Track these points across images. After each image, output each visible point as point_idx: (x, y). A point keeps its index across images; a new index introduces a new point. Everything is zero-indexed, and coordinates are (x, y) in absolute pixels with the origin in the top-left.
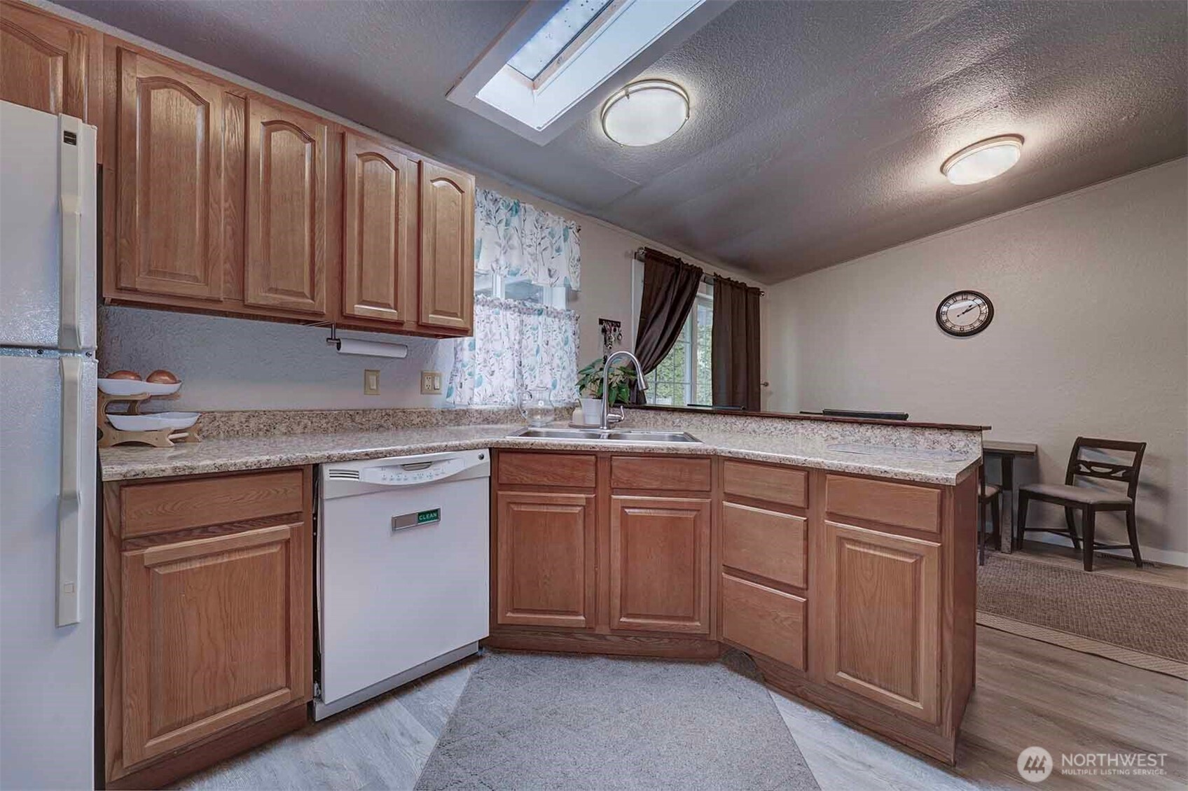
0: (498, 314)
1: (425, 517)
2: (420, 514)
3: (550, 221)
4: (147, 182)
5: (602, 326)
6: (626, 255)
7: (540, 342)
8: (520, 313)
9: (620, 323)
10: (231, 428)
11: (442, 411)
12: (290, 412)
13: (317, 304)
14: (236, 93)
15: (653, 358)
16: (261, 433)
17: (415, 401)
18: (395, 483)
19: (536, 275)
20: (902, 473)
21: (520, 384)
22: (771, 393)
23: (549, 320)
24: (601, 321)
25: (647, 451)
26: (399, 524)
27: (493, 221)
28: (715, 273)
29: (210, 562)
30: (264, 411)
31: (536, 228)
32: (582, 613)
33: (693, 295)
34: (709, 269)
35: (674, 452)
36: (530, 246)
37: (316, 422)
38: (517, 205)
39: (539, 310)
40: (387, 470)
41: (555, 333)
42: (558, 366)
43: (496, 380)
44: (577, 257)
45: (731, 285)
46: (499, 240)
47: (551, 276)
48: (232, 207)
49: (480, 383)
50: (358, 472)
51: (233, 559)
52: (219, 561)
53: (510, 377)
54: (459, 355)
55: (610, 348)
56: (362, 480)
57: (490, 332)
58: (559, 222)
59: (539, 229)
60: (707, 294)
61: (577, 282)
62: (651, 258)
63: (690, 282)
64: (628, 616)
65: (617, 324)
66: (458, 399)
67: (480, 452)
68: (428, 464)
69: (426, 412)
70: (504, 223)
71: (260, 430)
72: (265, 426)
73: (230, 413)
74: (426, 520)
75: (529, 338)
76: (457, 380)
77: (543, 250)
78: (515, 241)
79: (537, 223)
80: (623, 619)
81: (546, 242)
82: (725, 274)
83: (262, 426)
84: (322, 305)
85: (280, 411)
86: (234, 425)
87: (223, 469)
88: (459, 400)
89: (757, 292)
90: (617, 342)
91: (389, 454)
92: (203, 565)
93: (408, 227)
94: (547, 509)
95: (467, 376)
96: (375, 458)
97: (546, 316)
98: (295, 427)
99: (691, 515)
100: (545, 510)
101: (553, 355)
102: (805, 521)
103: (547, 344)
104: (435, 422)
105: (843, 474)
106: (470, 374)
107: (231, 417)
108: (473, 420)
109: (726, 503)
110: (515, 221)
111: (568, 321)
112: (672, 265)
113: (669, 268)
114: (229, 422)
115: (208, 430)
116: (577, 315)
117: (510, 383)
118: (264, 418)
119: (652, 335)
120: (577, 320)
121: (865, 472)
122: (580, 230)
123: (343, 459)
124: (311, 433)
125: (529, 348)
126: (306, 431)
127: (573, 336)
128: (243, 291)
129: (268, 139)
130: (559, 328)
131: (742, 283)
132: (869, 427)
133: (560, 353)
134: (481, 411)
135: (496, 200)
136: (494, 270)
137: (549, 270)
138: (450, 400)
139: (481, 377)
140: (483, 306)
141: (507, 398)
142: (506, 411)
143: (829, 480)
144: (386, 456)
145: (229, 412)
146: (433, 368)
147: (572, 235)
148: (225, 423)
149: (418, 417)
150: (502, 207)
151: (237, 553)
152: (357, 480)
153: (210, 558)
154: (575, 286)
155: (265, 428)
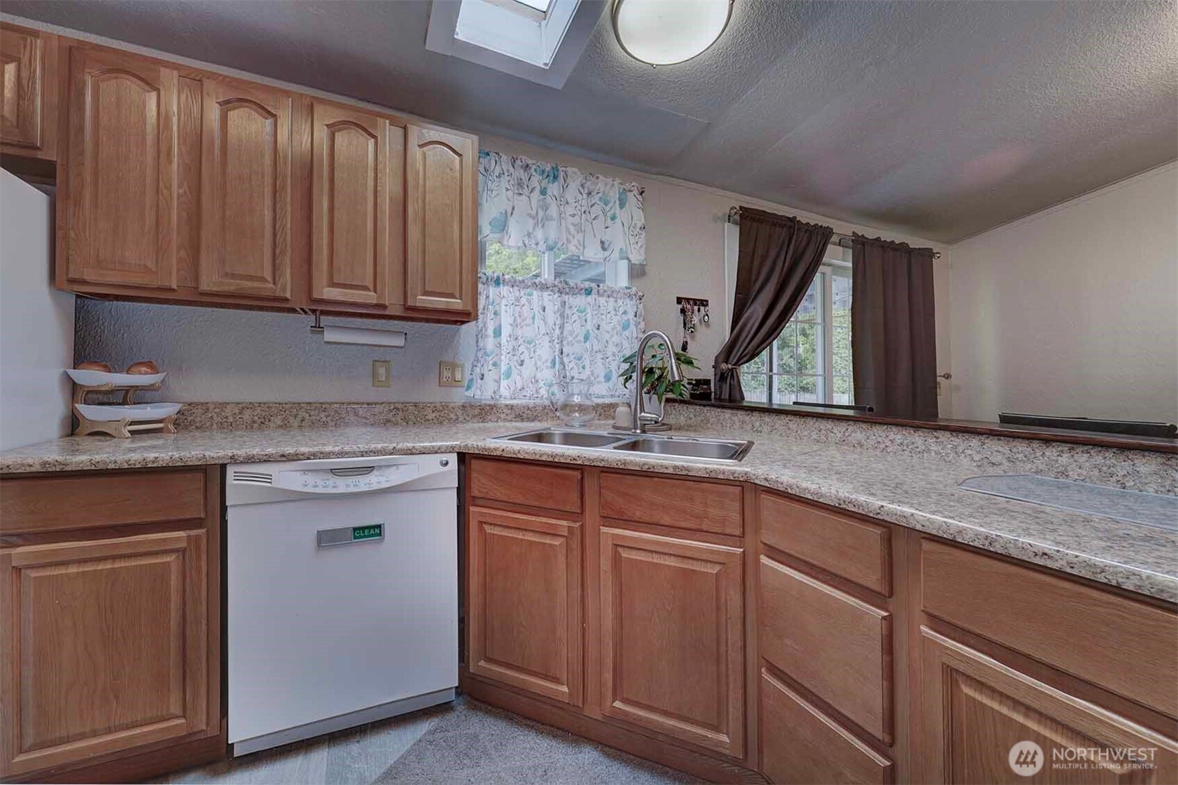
0: (530, 295)
1: (364, 532)
2: (355, 529)
3: (601, 186)
4: (96, 173)
5: (680, 306)
6: (716, 219)
7: (589, 326)
8: (561, 293)
9: (707, 301)
10: (225, 420)
11: (463, 406)
12: (286, 404)
13: (278, 289)
14: (192, 76)
15: (752, 344)
16: (255, 425)
17: (432, 394)
18: (319, 490)
19: (582, 248)
20: (1087, 564)
21: (562, 376)
22: (957, 388)
23: (602, 300)
24: (679, 300)
25: (645, 468)
26: (327, 539)
27: (526, 191)
28: (853, 232)
29: (89, 568)
30: (260, 403)
31: (581, 194)
32: (566, 683)
33: (817, 262)
34: (843, 228)
35: (684, 473)
36: (573, 216)
37: (314, 415)
38: (555, 169)
39: (586, 290)
40: (310, 474)
41: (609, 315)
42: (614, 355)
43: (528, 370)
44: (639, 224)
45: (883, 247)
46: (530, 212)
47: (604, 249)
48: (188, 192)
49: (508, 375)
50: (271, 475)
51: (116, 566)
52: (100, 567)
53: (547, 367)
54: (481, 344)
55: (692, 332)
56: (274, 486)
57: (520, 316)
58: (613, 185)
59: (585, 196)
60: (844, 260)
61: (640, 255)
62: (749, 220)
63: (812, 247)
64: (626, 701)
65: (704, 303)
66: (478, 392)
67: (444, 457)
68: (369, 469)
69: (442, 406)
70: (537, 191)
71: (254, 422)
72: (259, 418)
73: (223, 405)
74: (365, 537)
75: (575, 321)
76: (477, 370)
77: (594, 219)
78: (553, 210)
79: (583, 188)
80: (618, 704)
81: (596, 210)
82: (871, 231)
83: (256, 418)
84: (284, 289)
85: (276, 403)
86: (227, 417)
87: (100, 467)
88: (483, 392)
89: (928, 254)
90: (703, 325)
91: (314, 456)
92: (81, 570)
93: (391, 199)
94: (524, 535)
95: (490, 367)
96: (294, 460)
97: (597, 296)
98: (292, 419)
99: (714, 570)
100: (520, 537)
101: (607, 342)
102: (884, 618)
103: (598, 329)
104: (454, 417)
105: (953, 544)
106: (495, 364)
107: (224, 409)
108: (503, 416)
109: (764, 560)
110: (554, 189)
111: (628, 300)
112: (783, 226)
113: (778, 230)
114: (223, 414)
115: (201, 421)
116: (640, 294)
117: (547, 375)
118: (258, 411)
119: (752, 314)
120: (641, 299)
121: (997, 548)
122: (643, 192)
123: (250, 460)
124: (310, 426)
125: (575, 333)
126: (303, 424)
127: (635, 318)
128: (197, 278)
129: (224, 119)
130: (615, 310)
131: (902, 244)
132: (1065, 447)
133: (616, 339)
134: (512, 406)
135: (528, 166)
136: (525, 246)
137: (602, 243)
138: (470, 393)
139: (510, 367)
140: (513, 286)
141: (543, 392)
142: (545, 406)
143: (925, 552)
144: (309, 459)
145: (223, 403)
146: (454, 358)
147: (633, 199)
148: (218, 414)
149: (433, 412)
150: (534, 174)
151: (123, 560)
152: (269, 485)
153: (89, 564)
154: (637, 258)
155: (260, 421)
